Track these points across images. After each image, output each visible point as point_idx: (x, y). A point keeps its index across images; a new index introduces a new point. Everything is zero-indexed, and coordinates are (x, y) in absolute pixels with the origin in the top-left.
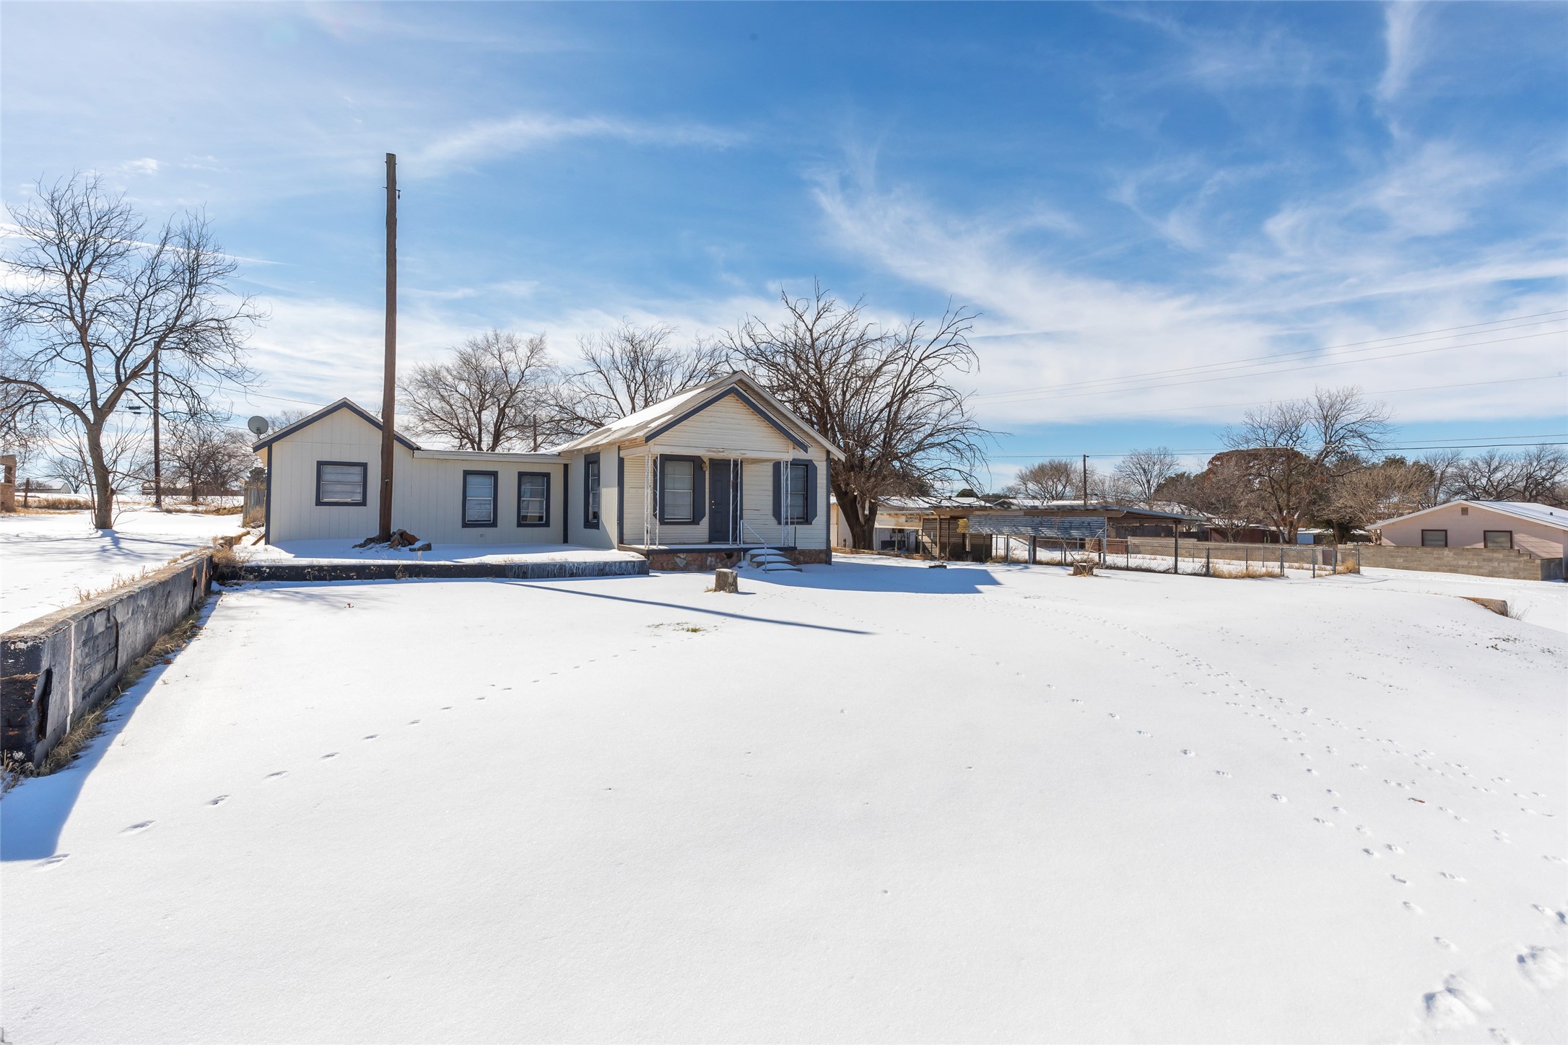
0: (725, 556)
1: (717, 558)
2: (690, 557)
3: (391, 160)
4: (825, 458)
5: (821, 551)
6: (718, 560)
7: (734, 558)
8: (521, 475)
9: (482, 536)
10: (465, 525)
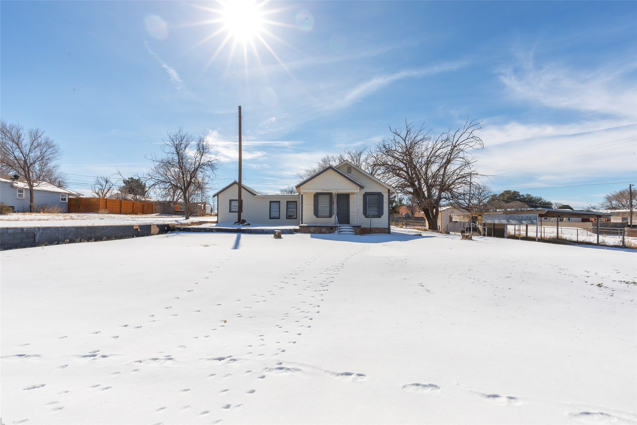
0: (330, 229)
1: (326, 229)
2: (315, 229)
3: (240, 108)
4: (388, 191)
5: (385, 229)
6: (327, 230)
7: (334, 230)
8: (288, 202)
9: (275, 222)
10: (270, 218)
